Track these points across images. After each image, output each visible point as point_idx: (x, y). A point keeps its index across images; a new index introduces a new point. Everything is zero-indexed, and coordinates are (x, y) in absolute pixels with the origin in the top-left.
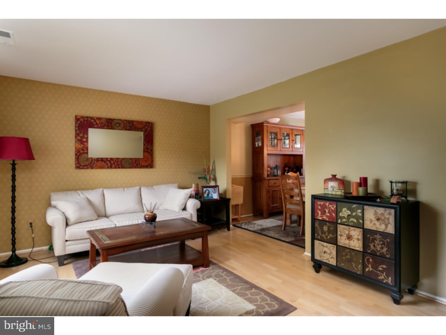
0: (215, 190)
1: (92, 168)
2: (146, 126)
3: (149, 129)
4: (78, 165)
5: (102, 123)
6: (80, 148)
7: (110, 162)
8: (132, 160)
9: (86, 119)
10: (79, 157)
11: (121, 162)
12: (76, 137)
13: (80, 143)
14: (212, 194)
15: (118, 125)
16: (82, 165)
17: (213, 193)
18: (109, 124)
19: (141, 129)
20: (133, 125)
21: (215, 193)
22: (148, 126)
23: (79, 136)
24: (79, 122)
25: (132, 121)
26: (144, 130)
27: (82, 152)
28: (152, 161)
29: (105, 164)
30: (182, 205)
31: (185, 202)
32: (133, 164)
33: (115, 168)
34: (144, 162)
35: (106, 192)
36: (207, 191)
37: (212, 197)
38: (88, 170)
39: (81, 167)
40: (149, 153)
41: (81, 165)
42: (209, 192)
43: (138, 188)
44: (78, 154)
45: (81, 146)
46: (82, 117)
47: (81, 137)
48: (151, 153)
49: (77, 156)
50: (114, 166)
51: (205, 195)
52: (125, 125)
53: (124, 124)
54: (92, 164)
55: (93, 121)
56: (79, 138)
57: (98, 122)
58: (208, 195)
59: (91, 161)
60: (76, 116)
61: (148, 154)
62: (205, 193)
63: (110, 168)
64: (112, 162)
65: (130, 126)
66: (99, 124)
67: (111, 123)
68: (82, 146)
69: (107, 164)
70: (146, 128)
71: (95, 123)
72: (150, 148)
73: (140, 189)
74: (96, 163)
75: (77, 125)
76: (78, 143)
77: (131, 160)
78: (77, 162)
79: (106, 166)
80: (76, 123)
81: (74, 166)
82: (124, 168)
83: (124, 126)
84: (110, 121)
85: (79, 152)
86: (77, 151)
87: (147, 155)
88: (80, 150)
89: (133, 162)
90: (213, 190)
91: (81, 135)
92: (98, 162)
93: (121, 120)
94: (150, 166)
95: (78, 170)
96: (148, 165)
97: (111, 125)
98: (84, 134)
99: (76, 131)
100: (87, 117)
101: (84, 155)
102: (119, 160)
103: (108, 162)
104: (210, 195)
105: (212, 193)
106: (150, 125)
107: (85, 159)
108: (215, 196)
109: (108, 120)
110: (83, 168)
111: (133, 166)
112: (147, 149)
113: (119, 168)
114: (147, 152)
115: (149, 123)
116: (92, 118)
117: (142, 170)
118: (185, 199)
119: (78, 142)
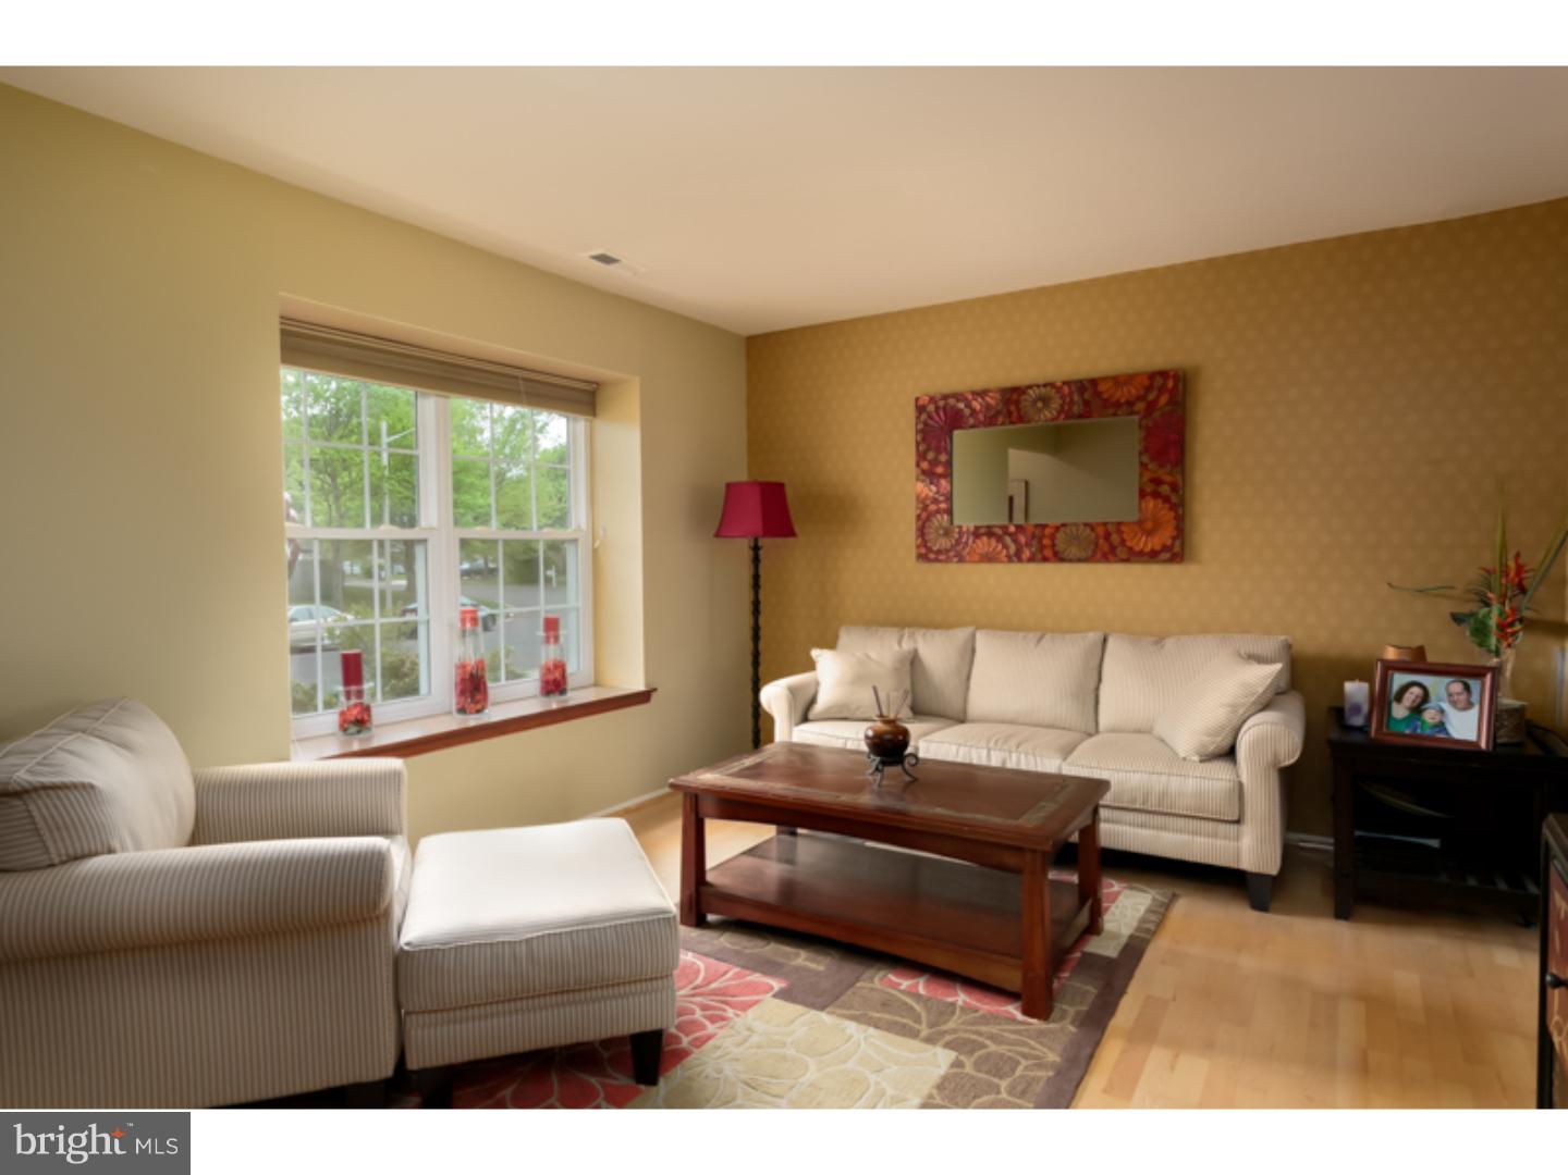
0: (1467, 688)
1: (961, 560)
2: (1149, 389)
3: (1164, 399)
4: (923, 551)
5: (988, 407)
6: (927, 496)
7: (1015, 541)
8: (1093, 529)
9: (941, 403)
10: (927, 525)
11: (1052, 537)
12: (918, 465)
13: (928, 481)
14: (1442, 711)
15: (1040, 404)
16: (935, 549)
17: (1454, 704)
18: (1013, 408)
19: (1130, 404)
20: (1098, 394)
21: (1469, 705)
22: (1162, 390)
23: (925, 459)
24: (924, 417)
25: (1094, 382)
26: (1140, 406)
27: (933, 507)
28: (1181, 532)
29: (1000, 546)
30: (1214, 733)
31: (1235, 722)
32: (1096, 545)
33: (1031, 559)
34: (1144, 539)
35: (981, 638)
36: (1416, 690)
37: (1441, 726)
38: (953, 567)
39: (932, 556)
40: (1166, 499)
41: (929, 550)
42: (1426, 697)
43: (1093, 637)
44: (924, 515)
45: (931, 490)
46: (932, 399)
47: (930, 462)
48: (1174, 499)
49: (920, 523)
50: (1027, 553)
51: (1399, 711)
52: (1068, 400)
53: (1063, 397)
54: (961, 546)
55: (961, 405)
56: (925, 465)
57: (976, 405)
58: (1417, 710)
59: (956, 536)
60: (917, 399)
61: (1160, 501)
62: (1399, 697)
63: (1015, 559)
64: (1022, 539)
65: (1086, 403)
66: (981, 411)
67: (1017, 403)
68: (934, 488)
69: (1006, 547)
70: (1151, 397)
71: (967, 412)
72: (1168, 478)
73: (1105, 641)
74: (974, 542)
75: (921, 426)
76: (923, 481)
77: (1088, 531)
78: (920, 540)
79: (1001, 552)
80: (918, 418)
81: (913, 553)
82: (1062, 560)
83: (1062, 406)
84: (1015, 397)
85: (925, 508)
86: (921, 506)
87: (1155, 506)
88: (928, 502)
89: (1097, 537)
90: (1457, 687)
91: (931, 455)
92: (978, 542)
93: (1051, 385)
94: (1166, 555)
95: (925, 566)
96: (1158, 547)
97: (1018, 410)
98: (938, 451)
99: (918, 444)
100: (945, 397)
101: (939, 516)
102: (1047, 531)
103: (1008, 540)
104: (1429, 716)
105: (1446, 706)
106: (1170, 384)
107: (941, 532)
108: (1466, 726)
109: (1007, 396)
110: (937, 560)
111: (1094, 552)
112: (1157, 482)
113: (1045, 559)
114: (1156, 495)
115: (1163, 374)
116: (958, 397)
117: (1136, 569)
118: (1234, 707)
119: (922, 477)
